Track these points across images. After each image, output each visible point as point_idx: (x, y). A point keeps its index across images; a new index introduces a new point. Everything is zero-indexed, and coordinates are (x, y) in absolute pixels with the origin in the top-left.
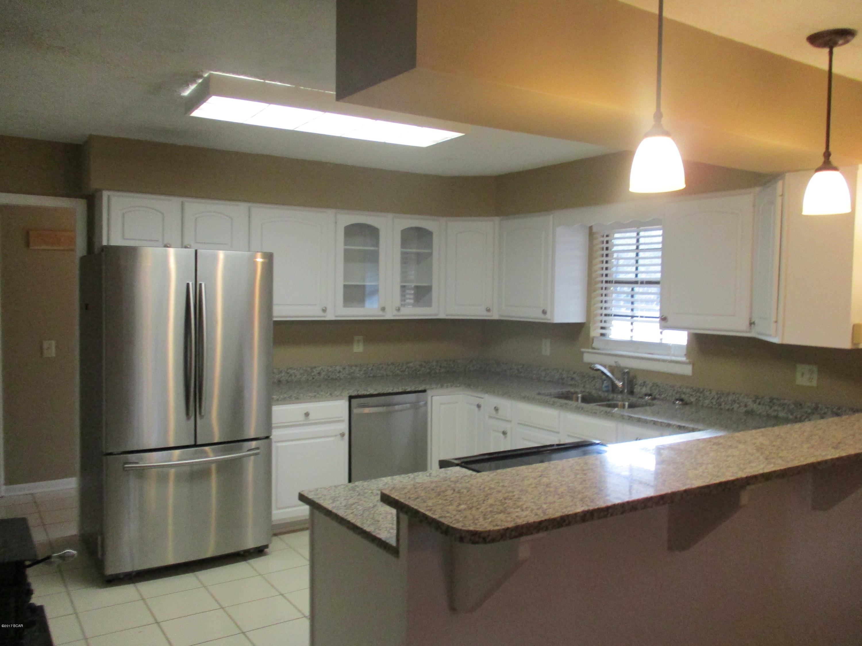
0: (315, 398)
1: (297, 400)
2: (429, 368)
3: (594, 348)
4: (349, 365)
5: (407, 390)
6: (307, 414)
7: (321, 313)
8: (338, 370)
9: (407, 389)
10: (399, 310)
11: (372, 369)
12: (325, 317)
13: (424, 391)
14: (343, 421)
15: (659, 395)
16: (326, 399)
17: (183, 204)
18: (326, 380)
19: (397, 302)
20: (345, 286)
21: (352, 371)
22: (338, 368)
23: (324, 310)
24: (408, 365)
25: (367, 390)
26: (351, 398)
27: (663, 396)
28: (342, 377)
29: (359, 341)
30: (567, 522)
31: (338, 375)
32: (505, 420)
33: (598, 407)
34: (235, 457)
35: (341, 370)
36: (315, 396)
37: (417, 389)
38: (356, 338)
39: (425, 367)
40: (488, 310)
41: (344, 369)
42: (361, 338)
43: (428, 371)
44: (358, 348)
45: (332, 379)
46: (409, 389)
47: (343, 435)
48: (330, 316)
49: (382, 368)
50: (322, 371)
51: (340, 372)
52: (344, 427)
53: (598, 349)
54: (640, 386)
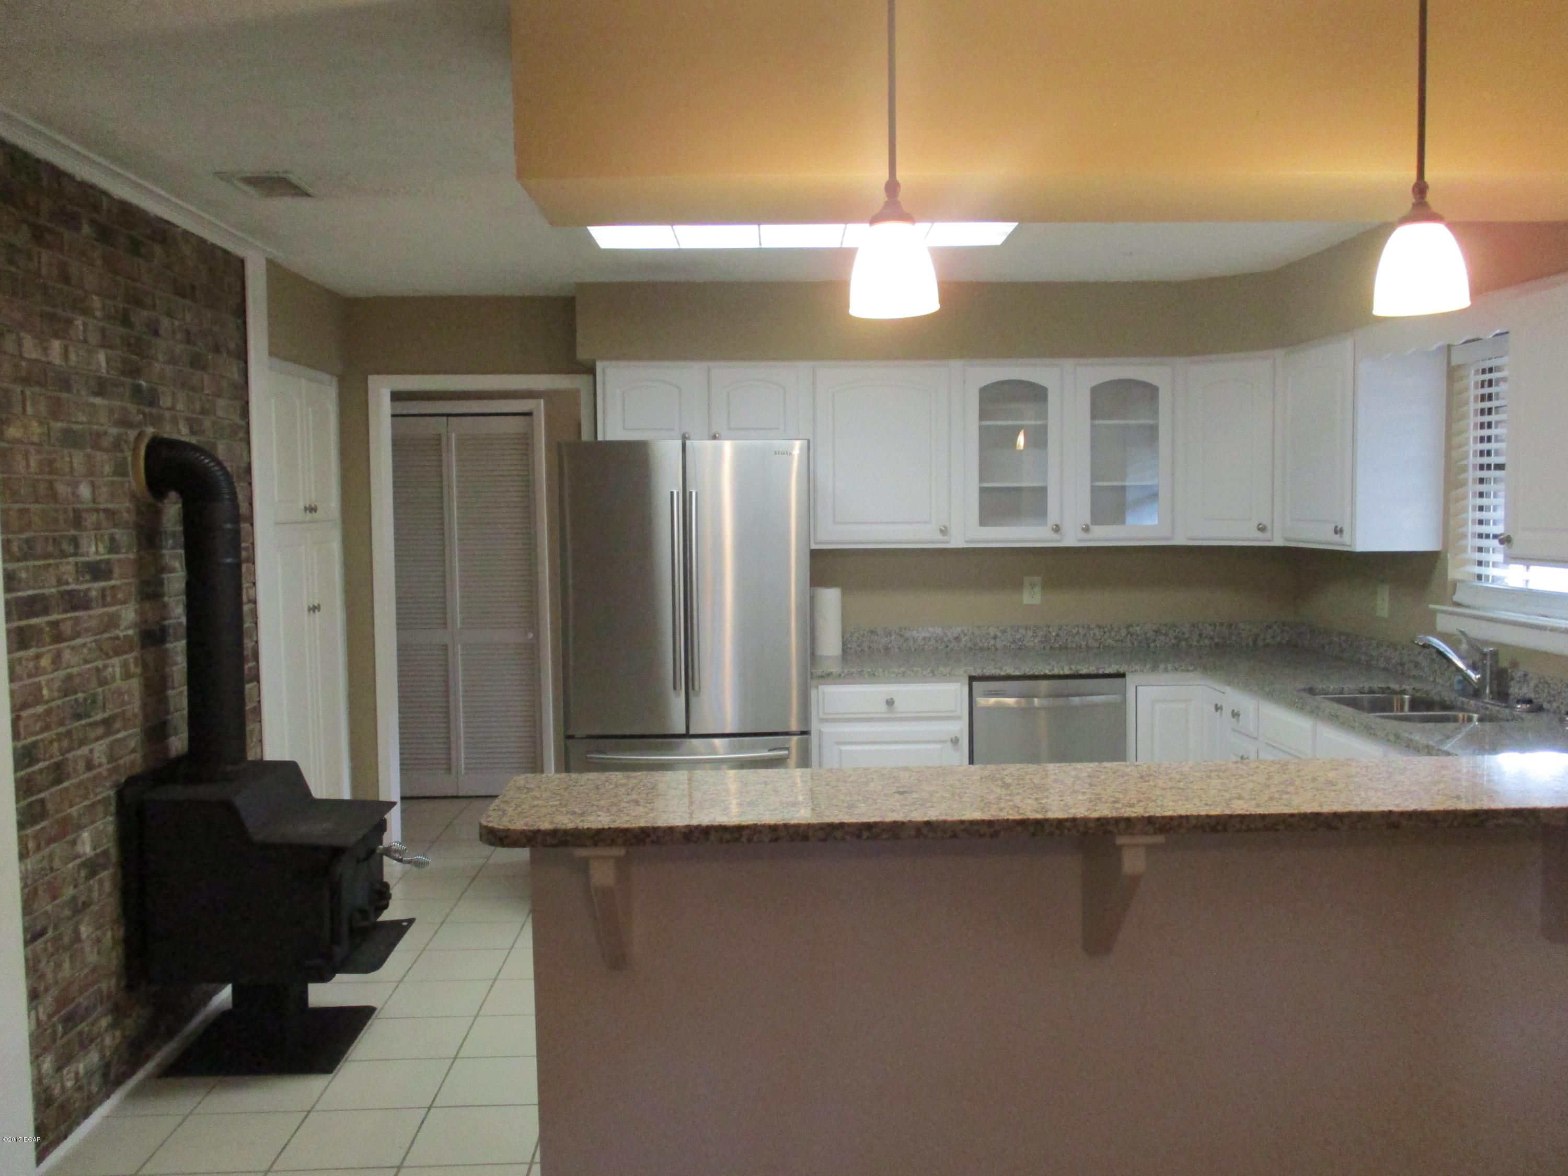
0: (903, 677)
1: (873, 678)
2: (1176, 637)
3: (1458, 605)
4: (1012, 627)
5: (1081, 672)
6: (890, 703)
7: (939, 537)
8: (992, 634)
9: (1080, 670)
10: (1086, 529)
11: (1058, 635)
12: (947, 542)
13: (1123, 676)
14: (958, 718)
15: (1549, 702)
16: (923, 679)
17: (709, 371)
18: (971, 649)
19: (1085, 516)
20: (982, 490)
21: (1018, 636)
22: (992, 631)
23: (944, 531)
24: (1131, 629)
25: (1001, 669)
26: (972, 679)
27: (1555, 705)
28: (999, 644)
29: (1033, 585)
30: (653, 837)
31: (992, 642)
32: (1244, 734)
33: (1378, 720)
34: (756, 757)
35: (999, 634)
36: (904, 673)
37: (1101, 672)
38: (1027, 580)
39: (1166, 635)
40: (1262, 529)
41: (1004, 632)
42: (1037, 579)
43: (1174, 641)
44: (1032, 597)
45: (981, 649)
46: (1084, 671)
47: (955, 741)
48: (956, 541)
49: (1078, 633)
50: (962, 636)
51: (995, 638)
52: (960, 727)
53: (1469, 607)
54: (1519, 682)
